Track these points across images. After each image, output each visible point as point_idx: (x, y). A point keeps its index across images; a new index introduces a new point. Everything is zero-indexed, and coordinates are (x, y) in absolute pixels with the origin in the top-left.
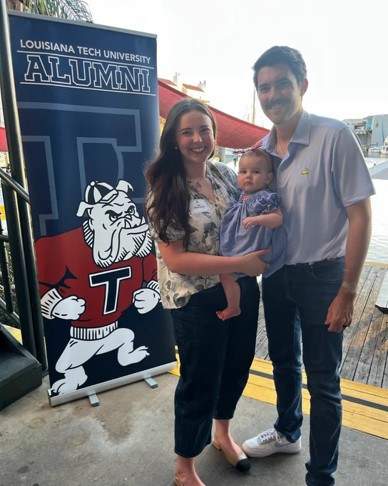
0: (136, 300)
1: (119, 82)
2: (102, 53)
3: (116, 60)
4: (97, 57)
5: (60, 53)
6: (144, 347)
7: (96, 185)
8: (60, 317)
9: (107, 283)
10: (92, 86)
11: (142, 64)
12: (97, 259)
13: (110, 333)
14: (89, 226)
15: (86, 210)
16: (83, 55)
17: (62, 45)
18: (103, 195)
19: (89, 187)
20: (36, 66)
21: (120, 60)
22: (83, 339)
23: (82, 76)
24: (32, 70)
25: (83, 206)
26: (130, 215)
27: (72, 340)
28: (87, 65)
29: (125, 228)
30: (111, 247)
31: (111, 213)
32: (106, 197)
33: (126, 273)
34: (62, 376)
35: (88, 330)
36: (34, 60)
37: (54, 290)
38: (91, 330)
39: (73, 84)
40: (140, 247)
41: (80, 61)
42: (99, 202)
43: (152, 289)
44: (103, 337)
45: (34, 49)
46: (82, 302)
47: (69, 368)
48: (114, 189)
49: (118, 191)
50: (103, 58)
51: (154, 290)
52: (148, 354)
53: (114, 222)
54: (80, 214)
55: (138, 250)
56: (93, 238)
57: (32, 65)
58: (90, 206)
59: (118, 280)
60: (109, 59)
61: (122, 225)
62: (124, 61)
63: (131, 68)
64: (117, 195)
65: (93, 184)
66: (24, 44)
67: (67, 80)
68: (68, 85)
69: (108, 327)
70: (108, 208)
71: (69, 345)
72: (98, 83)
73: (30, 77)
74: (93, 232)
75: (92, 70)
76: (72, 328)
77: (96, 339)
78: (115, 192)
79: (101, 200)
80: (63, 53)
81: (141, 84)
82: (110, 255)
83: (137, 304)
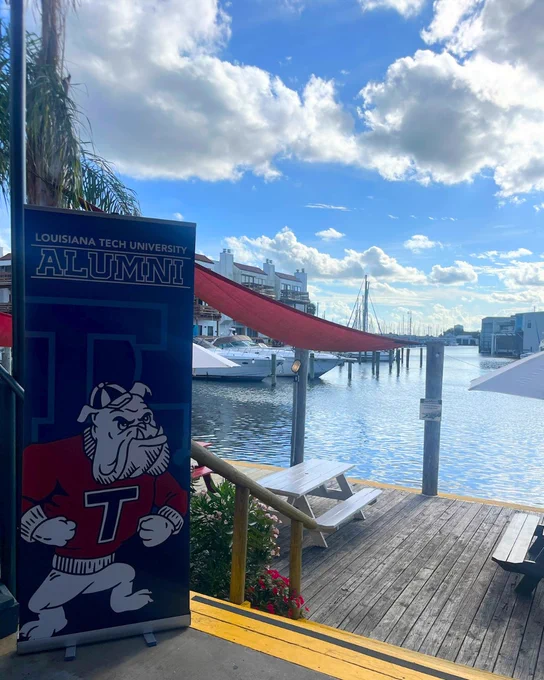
0: (141, 528)
1: (145, 273)
2: (128, 245)
3: (145, 251)
4: (122, 249)
5: (79, 246)
6: (146, 591)
7: (105, 387)
8: (41, 540)
9: (106, 504)
10: (112, 279)
11: (176, 254)
12: (96, 474)
13: (104, 567)
14: (91, 434)
15: (90, 415)
16: (104, 248)
17: (81, 238)
18: (112, 399)
19: (96, 389)
20: (50, 260)
21: (148, 251)
22: (68, 573)
23: (101, 269)
24: (45, 263)
25: (86, 411)
26: (145, 424)
27: (53, 571)
28: (109, 258)
29: (136, 439)
30: (116, 461)
31: (121, 421)
32: (117, 401)
33: (132, 493)
34: (35, 617)
35: (76, 561)
36: (48, 253)
37: (38, 507)
38: (80, 561)
39: (90, 278)
40: (153, 463)
41: (101, 255)
42: (106, 407)
43: (164, 516)
44: (94, 572)
45: (50, 243)
46: (72, 525)
47: (45, 608)
48: (128, 392)
49: (132, 395)
50: (128, 249)
51: (167, 518)
52: (151, 601)
53: (123, 431)
54: (82, 419)
55: (151, 466)
56: (95, 448)
57: (46, 259)
58: (95, 411)
59: (121, 501)
60: (136, 250)
61: (133, 435)
62: (154, 252)
63: (161, 259)
64: (131, 399)
65: (102, 385)
66: (39, 238)
67: (84, 273)
68: (84, 278)
69: (102, 559)
70: (117, 414)
71: (49, 578)
72: (119, 276)
73: (41, 271)
74: (96, 441)
75: (114, 262)
76: (55, 556)
77: (85, 574)
78: (128, 396)
79: (110, 404)
80: (83, 245)
81: (173, 276)
82: (114, 471)
83: (143, 534)
